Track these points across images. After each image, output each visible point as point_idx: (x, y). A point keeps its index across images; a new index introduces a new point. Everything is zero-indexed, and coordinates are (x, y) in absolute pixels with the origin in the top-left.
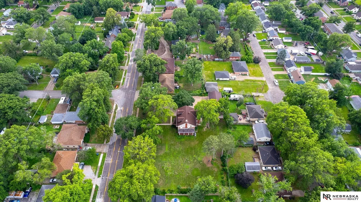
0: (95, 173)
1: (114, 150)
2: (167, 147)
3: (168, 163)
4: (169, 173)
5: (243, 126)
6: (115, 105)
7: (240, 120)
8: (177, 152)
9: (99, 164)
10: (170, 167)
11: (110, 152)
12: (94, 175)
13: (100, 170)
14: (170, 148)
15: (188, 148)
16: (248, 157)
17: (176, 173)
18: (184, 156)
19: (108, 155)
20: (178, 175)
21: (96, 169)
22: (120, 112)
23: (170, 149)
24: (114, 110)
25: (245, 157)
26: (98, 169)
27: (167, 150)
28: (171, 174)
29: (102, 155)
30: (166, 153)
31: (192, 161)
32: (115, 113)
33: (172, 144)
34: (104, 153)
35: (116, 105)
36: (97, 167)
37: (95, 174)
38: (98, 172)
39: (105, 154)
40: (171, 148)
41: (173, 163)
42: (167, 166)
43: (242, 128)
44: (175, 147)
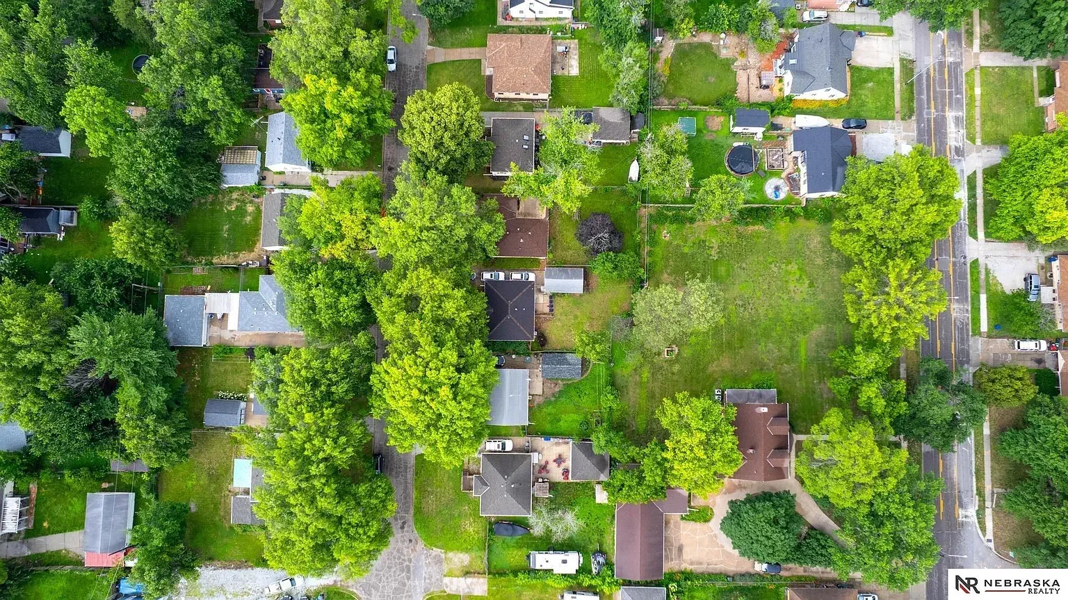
0: (988, 272)
1: (953, 343)
2: (803, 351)
3: (798, 297)
4: (793, 268)
5: (555, 431)
6: (990, 535)
7: (559, 460)
8: (774, 334)
9: (983, 298)
10: (791, 286)
11: (963, 340)
12: (990, 266)
13: (977, 279)
14: (793, 346)
15: (741, 347)
16: (565, 315)
17: (775, 269)
18: (753, 321)
19: (967, 330)
20: (771, 263)
21: (988, 283)
22: (965, 500)
23: (794, 346)
24: (988, 504)
25: (576, 317)
26: (982, 283)
27: (802, 339)
28: (790, 266)
29: (984, 327)
30: (805, 333)
31: (730, 307)
32: (980, 493)
33: (788, 362)
34: (980, 334)
35: (983, 529)
36: (988, 291)
37: (986, 269)
38: (983, 276)
39: (977, 332)
40: (791, 349)
41: (786, 297)
42: (800, 289)
43: (561, 423)
44: (780, 350)
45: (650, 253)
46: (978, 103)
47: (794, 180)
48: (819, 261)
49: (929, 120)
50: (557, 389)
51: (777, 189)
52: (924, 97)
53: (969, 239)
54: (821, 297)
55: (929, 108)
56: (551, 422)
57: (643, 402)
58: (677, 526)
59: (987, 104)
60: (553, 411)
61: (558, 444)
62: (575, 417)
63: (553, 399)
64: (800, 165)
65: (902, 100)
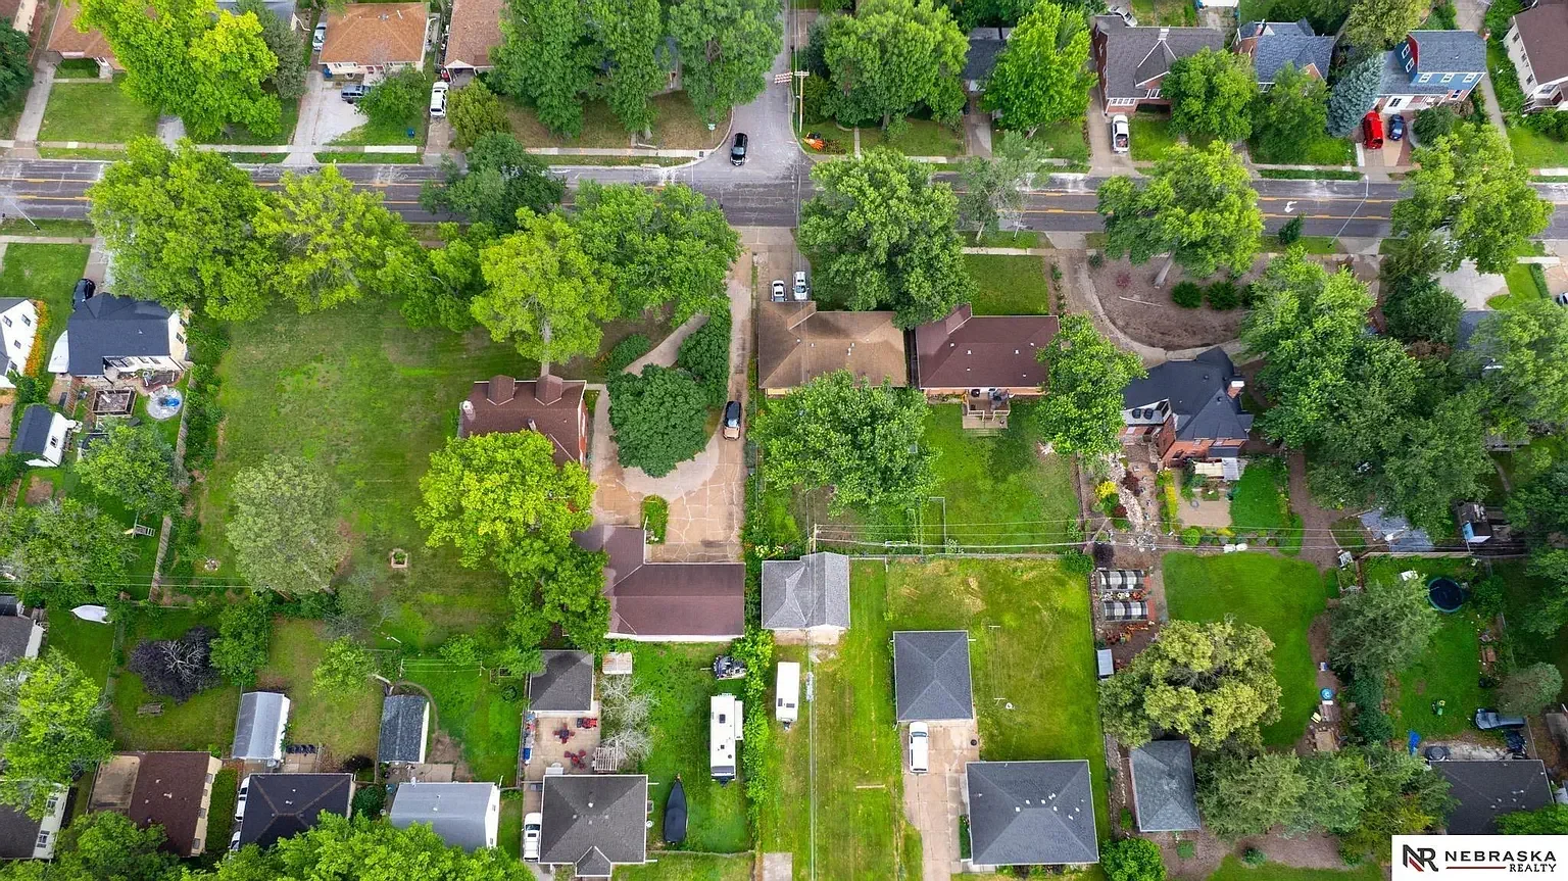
0: (335, 143)
2: (418, 372)
3: (335, 377)
4: (289, 383)
6: (695, 153)
7: (564, 734)
8: (388, 411)
9: (369, 149)
10: (316, 385)
11: (427, 173)
12: (328, 141)
13: (343, 155)
14: (408, 386)
15: (403, 458)
16: (324, 725)
18: (364, 441)
19: (413, 168)
20: (279, 413)
21: (348, 144)
22: (646, 178)
23: (408, 384)
24: (652, 153)
25: (329, 709)
26: (349, 149)
27: (401, 372)
28: (288, 388)
29: (412, 149)
30: (391, 369)
31: (339, 472)
33: (431, 393)
34: (419, 154)
35: (687, 160)
36: (361, 144)
37: (330, 144)
38: (340, 149)
39: (417, 158)
40: (415, 388)
41: (333, 393)
42: (324, 372)
43: (503, 732)
44: (413, 403)
45: (237, 591)
46: (91, 146)
47: (154, 379)
48: (285, 348)
50: (447, 740)
51: (164, 402)
52: (65, 208)
53: (286, 162)
54: (339, 346)
55: (83, 203)
56: (501, 749)
57: (477, 601)
58: (673, 549)
59: (96, 134)
60: (482, 745)
61: (537, 737)
62: (494, 708)
63: (463, 746)
64: (132, 369)
65: (63, 235)
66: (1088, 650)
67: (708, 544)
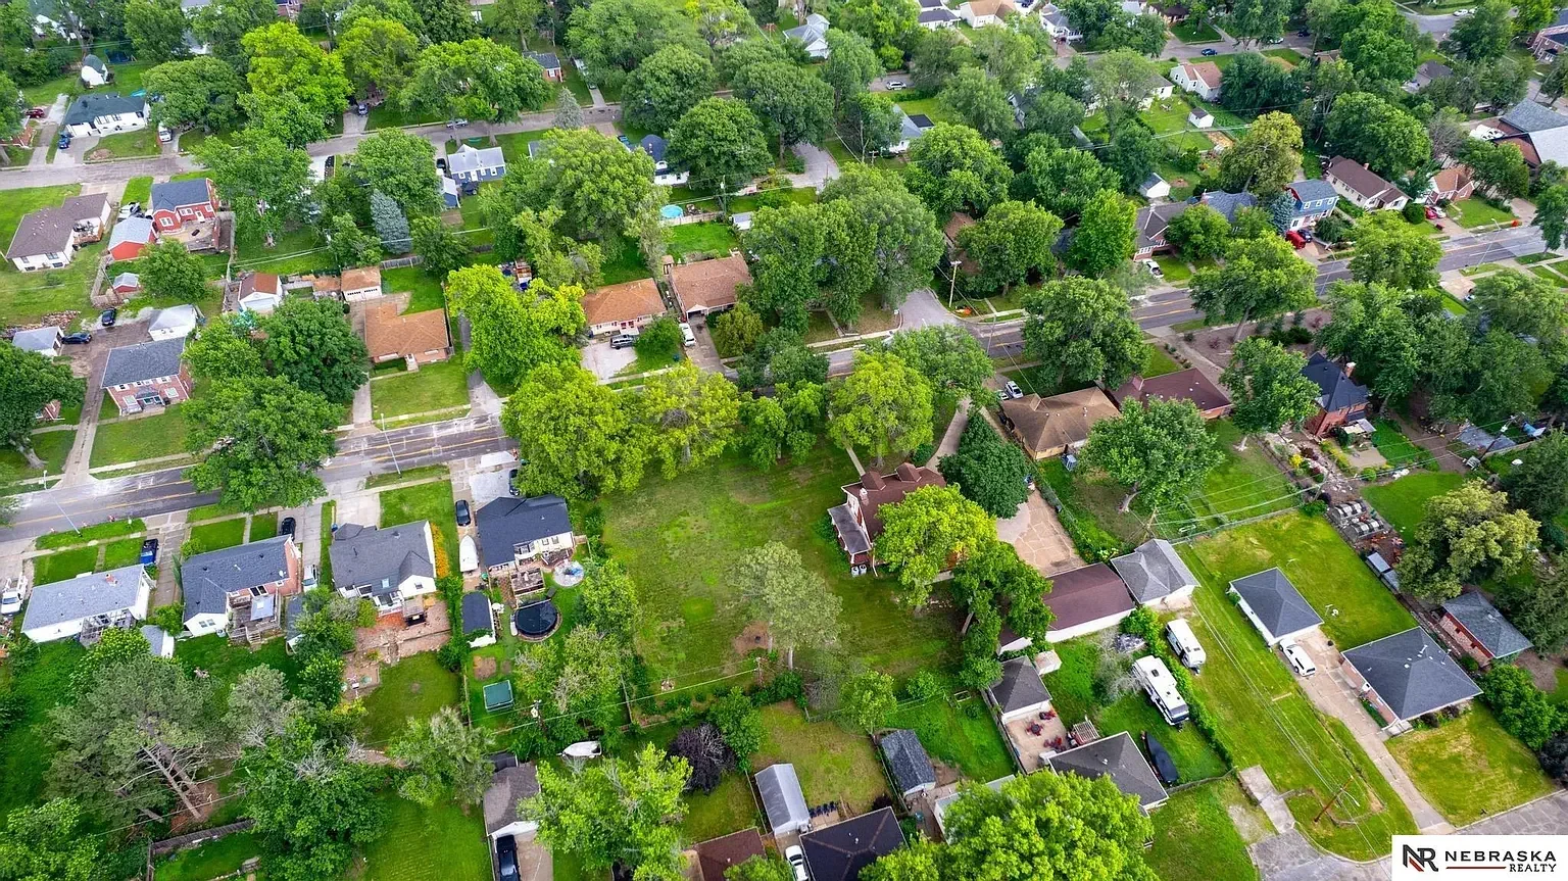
0: (619, 375)
2: (768, 505)
3: (704, 523)
4: (669, 535)
5: (1000, 749)
6: (887, 333)
7: (1034, 730)
9: (646, 374)
10: (692, 532)
12: (612, 375)
13: (628, 382)
14: (766, 516)
16: (831, 785)
17: (677, 553)
20: (670, 559)
21: (632, 373)
25: (828, 771)
26: (632, 377)
27: (755, 509)
28: (669, 539)
30: (746, 508)
33: (786, 517)
36: (636, 373)
37: (616, 376)
38: (625, 378)
40: (771, 516)
41: (708, 535)
42: (693, 523)
43: (985, 743)
44: (776, 527)
45: (701, 699)
46: (420, 415)
47: (551, 558)
48: (653, 512)
49: (446, 451)
50: (942, 764)
51: (569, 572)
52: (416, 460)
54: (695, 501)
55: (430, 453)
56: (989, 757)
57: (907, 652)
59: (420, 406)
60: (973, 759)
61: (1016, 741)
62: (967, 728)
63: (957, 766)
64: (532, 554)
65: (423, 477)
66: (1359, 562)
67: (1057, 564)
